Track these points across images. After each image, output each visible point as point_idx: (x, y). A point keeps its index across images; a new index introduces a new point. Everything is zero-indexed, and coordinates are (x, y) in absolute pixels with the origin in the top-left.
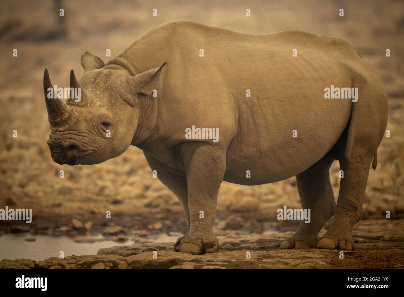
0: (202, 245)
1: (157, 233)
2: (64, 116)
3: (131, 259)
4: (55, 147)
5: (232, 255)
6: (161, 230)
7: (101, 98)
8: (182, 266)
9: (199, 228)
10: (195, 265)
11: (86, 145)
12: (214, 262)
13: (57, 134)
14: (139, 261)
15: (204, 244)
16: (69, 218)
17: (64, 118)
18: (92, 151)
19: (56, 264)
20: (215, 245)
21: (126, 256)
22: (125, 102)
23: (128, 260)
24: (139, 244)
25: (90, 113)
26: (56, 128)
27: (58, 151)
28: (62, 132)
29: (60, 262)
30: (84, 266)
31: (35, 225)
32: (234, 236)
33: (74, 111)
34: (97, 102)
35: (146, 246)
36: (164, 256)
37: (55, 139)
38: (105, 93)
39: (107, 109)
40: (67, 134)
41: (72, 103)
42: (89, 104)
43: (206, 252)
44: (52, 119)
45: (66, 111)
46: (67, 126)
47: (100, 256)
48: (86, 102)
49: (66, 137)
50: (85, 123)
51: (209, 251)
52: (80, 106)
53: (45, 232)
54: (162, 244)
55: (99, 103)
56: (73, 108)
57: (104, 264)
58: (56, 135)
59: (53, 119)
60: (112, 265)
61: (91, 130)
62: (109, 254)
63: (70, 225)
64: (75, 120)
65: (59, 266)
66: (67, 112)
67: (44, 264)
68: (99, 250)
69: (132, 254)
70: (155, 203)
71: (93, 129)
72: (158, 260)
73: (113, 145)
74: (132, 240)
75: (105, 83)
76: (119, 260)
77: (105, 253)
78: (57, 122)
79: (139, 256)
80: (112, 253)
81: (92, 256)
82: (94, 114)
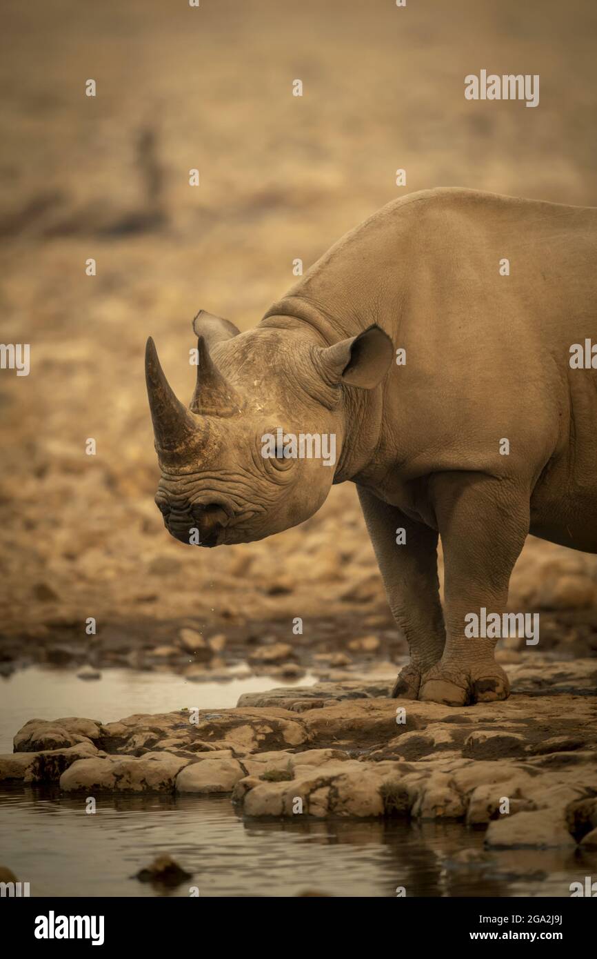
0: (469, 684)
1: (369, 660)
2: (193, 440)
3: (311, 716)
4: (175, 508)
5: (537, 705)
6: (378, 652)
7: (263, 395)
8: (424, 732)
9: (465, 651)
10: (454, 728)
11: (242, 501)
12: (496, 721)
13: (177, 481)
14: (330, 721)
15: (474, 685)
16: (174, 628)
17: (192, 445)
18: (252, 514)
19: (147, 729)
20: (498, 685)
21: (301, 710)
22: (315, 401)
23: (305, 720)
24: (329, 683)
25: (245, 429)
26: (174, 467)
27: (180, 518)
28: (188, 476)
29: (156, 725)
30: (208, 734)
31: (100, 643)
32: (540, 663)
33: (213, 427)
34: (257, 405)
35: (346, 688)
36: (385, 710)
37: (174, 492)
38: (271, 384)
39: (279, 417)
40: (200, 479)
41: (204, 409)
42: (242, 410)
43: (479, 700)
44: (166, 448)
45: (197, 428)
46: (200, 463)
47: (243, 712)
48: (235, 405)
49: (198, 485)
50: (236, 452)
51: (485, 699)
52: (222, 416)
53: (121, 657)
54: (381, 683)
55: (260, 406)
56: (210, 422)
57: (252, 728)
58: (175, 483)
59: (170, 448)
60: (269, 730)
61: (250, 468)
62: (262, 707)
63: (177, 642)
64: (216, 447)
65: (153, 734)
66: (198, 430)
67: (121, 728)
68: (242, 696)
69: (314, 706)
70: (364, 592)
71: (253, 464)
72: (372, 719)
73: (294, 498)
74: (314, 675)
75: (268, 359)
76: (287, 719)
77: (255, 704)
78: (178, 455)
79: (330, 710)
80: (270, 704)
81: (224, 710)
82: (255, 432)
